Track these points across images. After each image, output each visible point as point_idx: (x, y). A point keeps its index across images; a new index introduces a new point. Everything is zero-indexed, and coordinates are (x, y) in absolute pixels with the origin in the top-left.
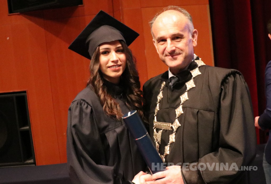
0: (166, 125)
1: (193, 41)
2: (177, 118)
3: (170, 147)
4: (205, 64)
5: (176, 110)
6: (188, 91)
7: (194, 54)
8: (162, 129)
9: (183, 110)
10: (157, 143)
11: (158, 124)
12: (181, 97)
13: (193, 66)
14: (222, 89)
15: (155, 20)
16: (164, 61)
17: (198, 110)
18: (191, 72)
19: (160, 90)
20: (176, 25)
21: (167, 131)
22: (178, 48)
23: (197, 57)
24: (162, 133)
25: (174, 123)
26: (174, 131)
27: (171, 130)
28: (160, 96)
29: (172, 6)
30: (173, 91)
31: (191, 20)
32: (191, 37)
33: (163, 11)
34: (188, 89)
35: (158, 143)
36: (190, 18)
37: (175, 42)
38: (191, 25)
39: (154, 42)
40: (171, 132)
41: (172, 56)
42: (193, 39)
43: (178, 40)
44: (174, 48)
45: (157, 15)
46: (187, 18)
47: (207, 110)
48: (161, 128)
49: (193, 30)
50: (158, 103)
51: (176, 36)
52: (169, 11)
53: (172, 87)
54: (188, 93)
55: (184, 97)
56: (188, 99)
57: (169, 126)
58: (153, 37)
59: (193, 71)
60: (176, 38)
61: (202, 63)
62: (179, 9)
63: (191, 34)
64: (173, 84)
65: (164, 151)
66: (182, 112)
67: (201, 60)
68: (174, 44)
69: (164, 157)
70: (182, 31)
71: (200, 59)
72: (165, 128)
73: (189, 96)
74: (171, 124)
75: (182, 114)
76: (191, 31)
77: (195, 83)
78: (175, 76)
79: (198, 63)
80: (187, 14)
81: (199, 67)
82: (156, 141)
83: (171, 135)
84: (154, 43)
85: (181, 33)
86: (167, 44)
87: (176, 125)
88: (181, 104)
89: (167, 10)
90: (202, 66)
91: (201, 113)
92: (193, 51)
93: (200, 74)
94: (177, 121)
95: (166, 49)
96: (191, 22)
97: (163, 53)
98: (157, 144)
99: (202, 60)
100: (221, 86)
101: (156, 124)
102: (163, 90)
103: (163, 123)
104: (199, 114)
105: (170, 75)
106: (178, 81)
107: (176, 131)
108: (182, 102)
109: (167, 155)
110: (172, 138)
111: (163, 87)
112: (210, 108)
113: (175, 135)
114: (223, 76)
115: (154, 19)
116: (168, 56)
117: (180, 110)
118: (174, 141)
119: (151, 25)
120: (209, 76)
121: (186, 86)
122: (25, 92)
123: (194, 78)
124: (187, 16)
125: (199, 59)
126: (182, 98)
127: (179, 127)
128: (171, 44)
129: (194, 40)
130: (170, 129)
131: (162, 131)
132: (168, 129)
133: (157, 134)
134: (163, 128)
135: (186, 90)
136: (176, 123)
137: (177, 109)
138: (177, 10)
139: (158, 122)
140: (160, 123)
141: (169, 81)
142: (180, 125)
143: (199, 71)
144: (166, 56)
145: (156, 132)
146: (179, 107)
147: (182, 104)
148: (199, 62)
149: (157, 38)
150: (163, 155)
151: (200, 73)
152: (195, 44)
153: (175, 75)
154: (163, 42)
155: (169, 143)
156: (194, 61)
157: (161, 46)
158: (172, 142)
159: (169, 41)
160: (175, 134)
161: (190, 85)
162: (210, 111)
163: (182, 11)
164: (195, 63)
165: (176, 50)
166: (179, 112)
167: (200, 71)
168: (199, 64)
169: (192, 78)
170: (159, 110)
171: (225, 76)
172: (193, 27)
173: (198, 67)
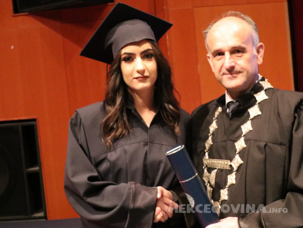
0: (223, 162)
1: (257, 58)
2: (238, 154)
3: (228, 190)
4: (272, 87)
5: (236, 144)
6: (252, 119)
7: (259, 75)
8: (216, 169)
9: (246, 143)
10: (208, 186)
11: (211, 161)
12: (242, 127)
13: (258, 88)
14: (295, 117)
15: (210, 29)
16: (220, 82)
17: (266, 143)
18: (255, 95)
19: (214, 119)
20: (237, 35)
21: (224, 171)
22: (238, 65)
23: (262, 77)
24: (217, 173)
25: (233, 160)
26: (234, 170)
27: (230, 169)
28: (213, 126)
29: (233, 12)
30: (231, 119)
31: (256, 30)
32: (255, 52)
33: (221, 18)
34: (252, 116)
35: (211, 186)
36: (255, 27)
37: (236, 57)
38: (255, 36)
39: (209, 57)
40: (231, 171)
41: (231, 74)
42: (258, 55)
43: (240, 54)
44: (233, 64)
45: (213, 23)
46: (251, 27)
47: (276, 144)
48: (216, 167)
49: (258, 44)
50: (210, 135)
51: (236, 49)
52: (229, 18)
53: (230, 114)
54: (251, 121)
55: (247, 127)
56: (252, 129)
57: (227, 164)
58: (208, 51)
59: (258, 95)
60: (236, 52)
61: (268, 85)
62: (242, 15)
63: (256, 49)
64: (232, 111)
65: (220, 197)
66: (245, 146)
67: (267, 82)
68: (233, 59)
69: (219, 203)
70: (244, 43)
71: (266, 80)
72: (221, 167)
73: (252, 126)
74: (230, 162)
75: (244, 148)
76: (255, 44)
77: (261, 110)
78: (234, 101)
79: (263, 85)
80: (252, 22)
81: (266, 90)
82: (207, 184)
83: (230, 175)
84: (208, 59)
85: (243, 45)
86: (225, 59)
87: (237, 162)
88: (242, 135)
89: (226, 16)
90: (269, 89)
91: (270, 147)
92: (257, 70)
93: (267, 99)
94: (237, 157)
95: (224, 65)
96: (256, 33)
97: (220, 71)
98: (209, 189)
99: (269, 81)
100: (294, 113)
101: (208, 161)
102: (217, 118)
103: (218, 161)
104: (267, 148)
105: (228, 99)
106: (239, 106)
107: (237, 171)
108: (244, 133)
109: (224, 202)
110: (232, 179)
111: (217, 115)
112: (280, 141)
113: (236, 175)
114: (297, 101)
115: (210, 27)
116: (227, 74)
117: (241, 143)
118: (234, 182)
119: (206, 34)
120: (279, 100)
121: (249, 113)
122: (34, 120)
123: (259, 103)
124: (252, 25)
125: (264, 80)
126: (244, 129)
127: (241, 165)
128: (230, 59)
129: (259, 57)
130: (227, 168)
131: (216, 170)
132: (225, 168)
133: (209, 174)
134: (218, 167)
135: (250, 119)
136: (237, 160)
137: (238, 142)
138: (239, 17)
139: (211, 159)
140: (214, 160)
141: (226, 107)
142: (242, 162)
143: (265, 95)
144: (224, 74)
145: (207, 173)
146: (239, 139)
147: (244, 136)
148: (266, 83)
149: (212, 51)
150: (218, 201)
151: (267, 97)
152: (260, 61)
153: (234, 99)
154: (220, 57)
155: (227, 186)
156: (258, 83)
157: (217, 61)
158: (231, 184)
159: (227, 54)
160: (236, 173)
161: (254, 111)
162: (281, 144)
163: (246, 18)
164: (260, 85)
165: (235, 67)
166: (241, 145)
167: (267, 95)
168: (265, 86)
169: (257, 103)
170: (212, 143)
171: (299, 101)
172: (258, 40)
173: (264, 89)
